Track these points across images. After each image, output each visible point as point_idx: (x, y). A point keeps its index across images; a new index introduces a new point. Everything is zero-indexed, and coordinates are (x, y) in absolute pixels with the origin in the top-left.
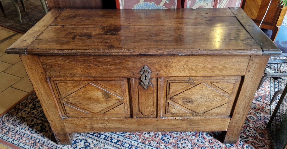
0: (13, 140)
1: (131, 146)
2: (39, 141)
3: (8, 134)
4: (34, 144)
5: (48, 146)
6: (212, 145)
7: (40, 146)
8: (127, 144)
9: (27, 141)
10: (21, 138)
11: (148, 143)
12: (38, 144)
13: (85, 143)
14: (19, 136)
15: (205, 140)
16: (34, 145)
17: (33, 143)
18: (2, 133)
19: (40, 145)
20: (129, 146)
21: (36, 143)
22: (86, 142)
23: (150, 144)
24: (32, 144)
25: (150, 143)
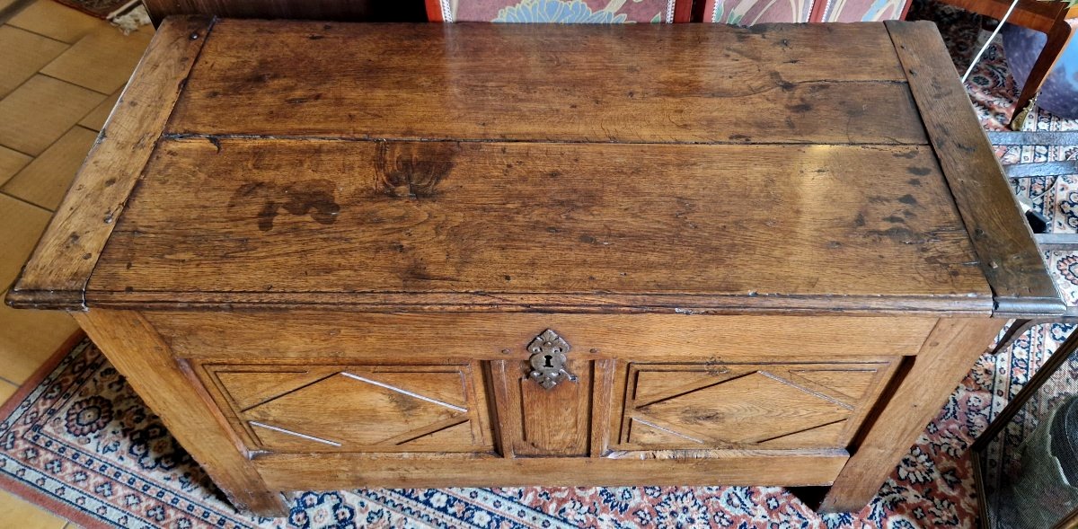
0: (81, 495)
1: (498, 521)
2: (175, 501)
3: (58, 469)
4: (158, 511)
5: (208, 520)
6: (778, 517)
7: (181, 520)
8: (484, 513)
9: (131, 500)
10: (110, 489)
11: (556, 511)
12: (171, 512)
13: (336, 508)
14: (100, 480)
15: (754, 499)
16: (160, 517)
17: (155, 510)
18: (38, 465)
19: (180, 515)
20: (491, 521)
21: (166, 508)
22: (339, 504)
23: (562, 514)
24: (152, 513)
25: (564, 510)
